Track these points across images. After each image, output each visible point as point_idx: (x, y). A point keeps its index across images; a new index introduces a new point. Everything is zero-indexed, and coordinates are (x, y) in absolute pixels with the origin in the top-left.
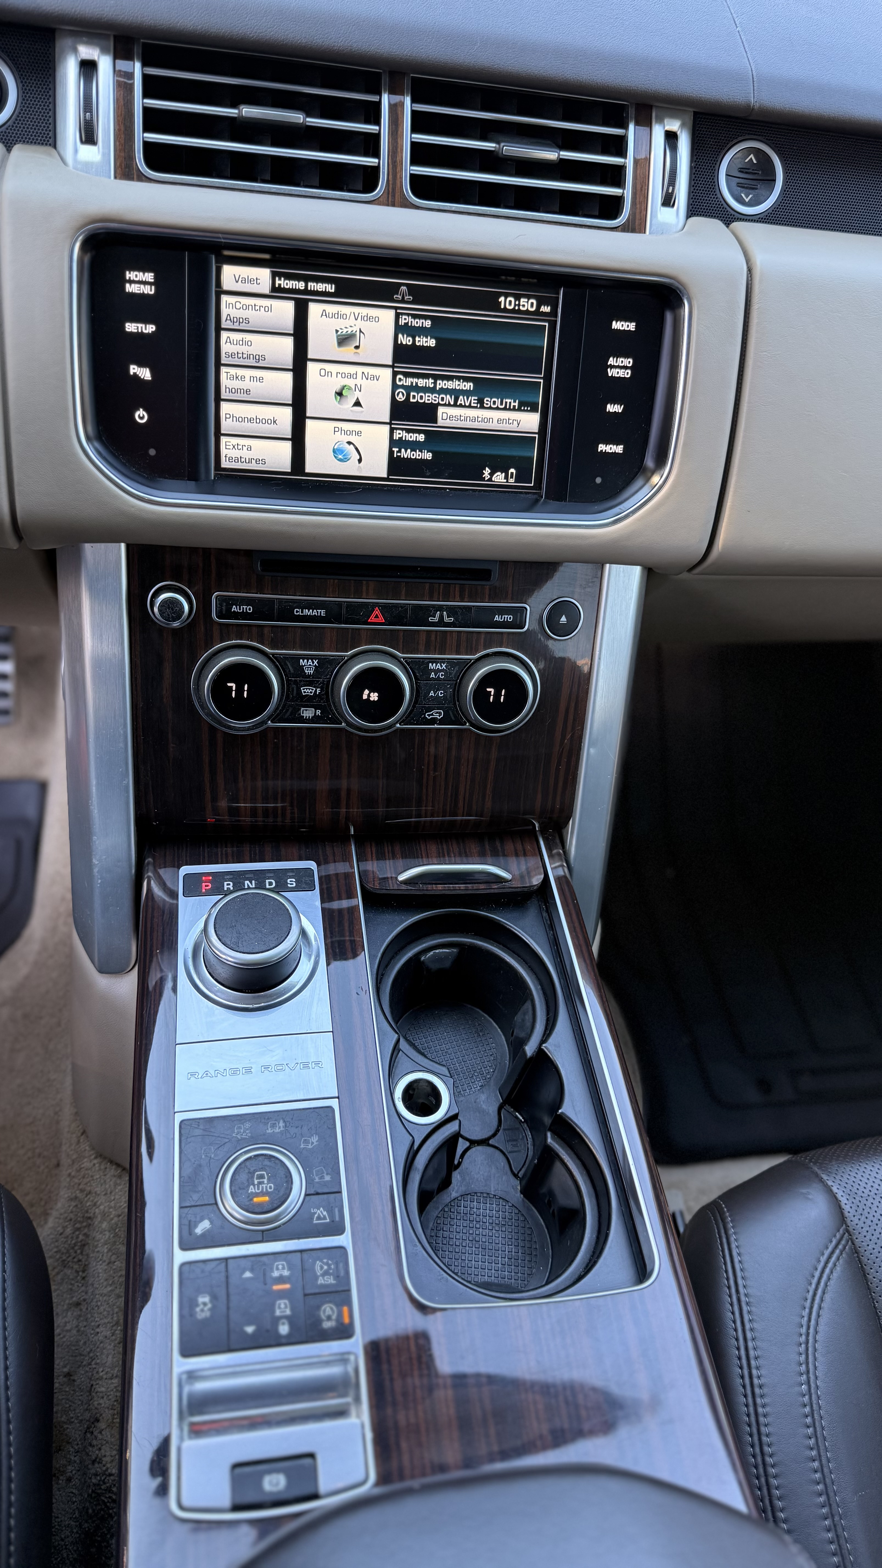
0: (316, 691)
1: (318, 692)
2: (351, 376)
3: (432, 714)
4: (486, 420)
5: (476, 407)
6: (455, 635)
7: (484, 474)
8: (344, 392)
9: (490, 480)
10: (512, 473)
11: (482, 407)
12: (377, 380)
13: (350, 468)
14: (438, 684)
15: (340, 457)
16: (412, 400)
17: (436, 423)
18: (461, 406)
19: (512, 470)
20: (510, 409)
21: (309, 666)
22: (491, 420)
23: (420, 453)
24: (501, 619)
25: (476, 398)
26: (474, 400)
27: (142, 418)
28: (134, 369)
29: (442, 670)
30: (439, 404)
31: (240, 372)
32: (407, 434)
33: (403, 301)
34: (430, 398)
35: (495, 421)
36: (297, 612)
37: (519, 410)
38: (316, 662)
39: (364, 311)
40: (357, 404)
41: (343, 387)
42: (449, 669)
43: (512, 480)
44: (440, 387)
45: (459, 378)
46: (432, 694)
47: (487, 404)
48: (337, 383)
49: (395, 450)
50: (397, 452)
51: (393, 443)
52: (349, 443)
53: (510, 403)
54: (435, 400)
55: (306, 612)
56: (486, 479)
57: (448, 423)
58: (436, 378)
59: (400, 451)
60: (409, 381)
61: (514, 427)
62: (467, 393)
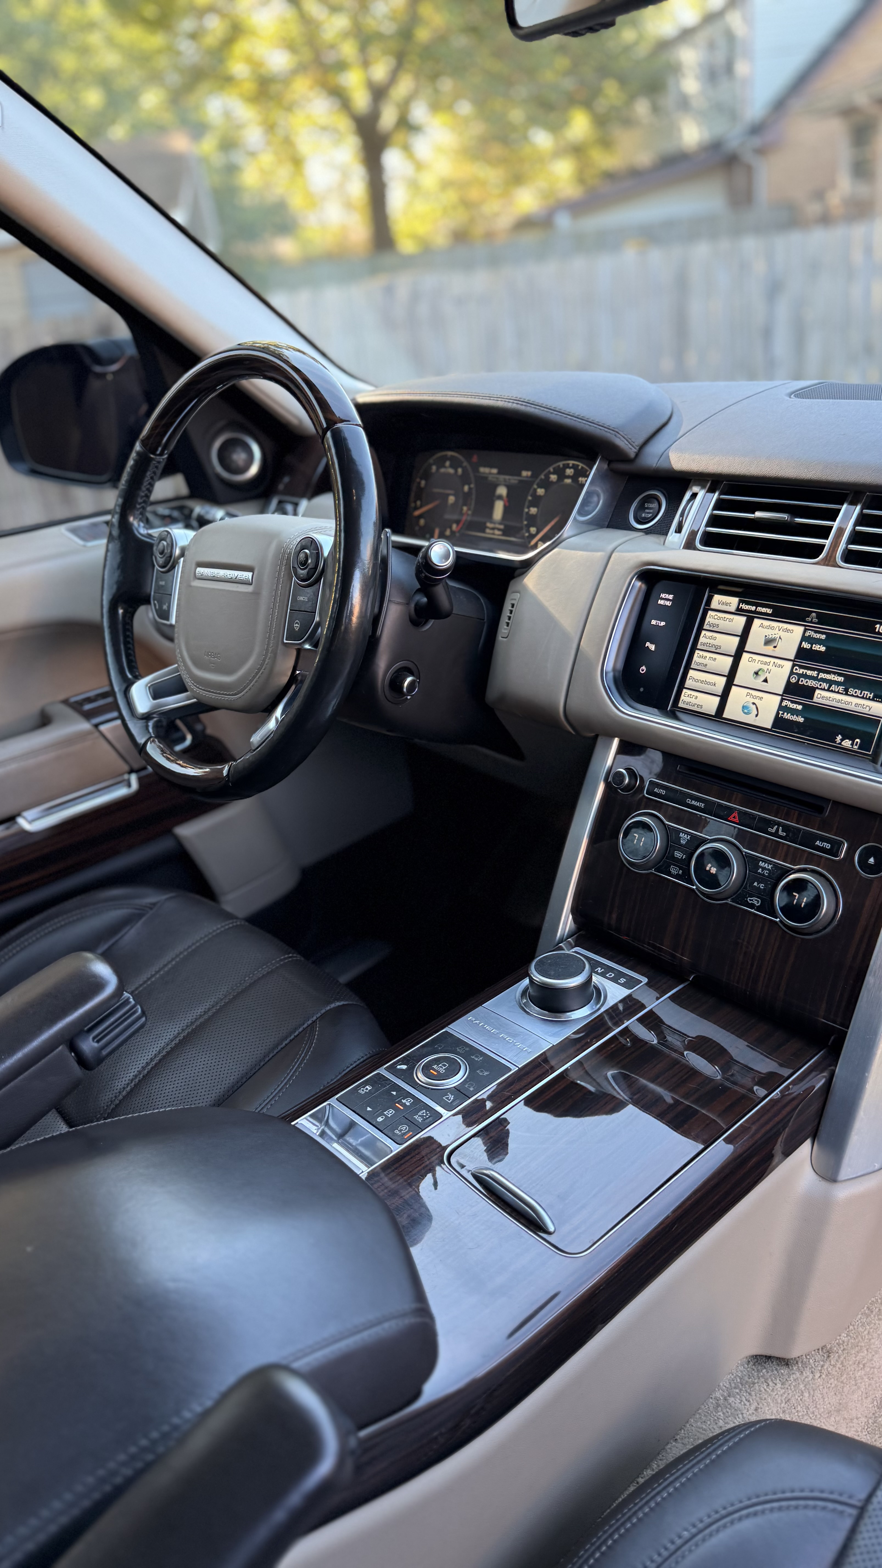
0: (683, 856)
1: (684, 857)
2: (766, 663)
3: (752, 900)
4: (847, 703)
5: (842, 694)
6: (785, 847)
7: (837, 739)
8: (759, 673)
9: (840, 744)
10: (857, 742)
11: (847, 694)
12: (782, 668)
13: (750, 719)
14: (761, 879)
15: (746, 711)
16: (800, 683)
17: (812, 699)
18: (832, 691)
19: (858, 740)
20: (866, 698)
21: (684, 838)
22: (850, 703)
23: (796, 717)
24: (821, 844)
25: (844, 687)
26: (842, 688)
27: (643, 670)
28: (648, 644)
29: (768, 870)
30: (817, 688)
31: (705, 654)
32: (791, 704)
33: (811, 622)
34: (812, 683)
35: (853, 704)
36: (688, 801)
37: (873, 700)
38: (689, 837)
39: (785, 626)
40: (766, 681)
41: (759, 670)
42: (773, 870)
43: (856, 747)
44: (821, 677)
45: (835, 673)
46: (756, 884)
47: (850, 693)
48: (756, 666)
49: (781, 712)
50: (782, 714)
51: (781, 707)
52: (754, 703)
53: (867, 694)
54: (815, 685)
55: (694, 803)
56: (837, 742)
57: (820, 701)
58: (820, 671)
59: (783, 714)
60: (801, 671)
61: (866, 711)
62: (838, 683)
